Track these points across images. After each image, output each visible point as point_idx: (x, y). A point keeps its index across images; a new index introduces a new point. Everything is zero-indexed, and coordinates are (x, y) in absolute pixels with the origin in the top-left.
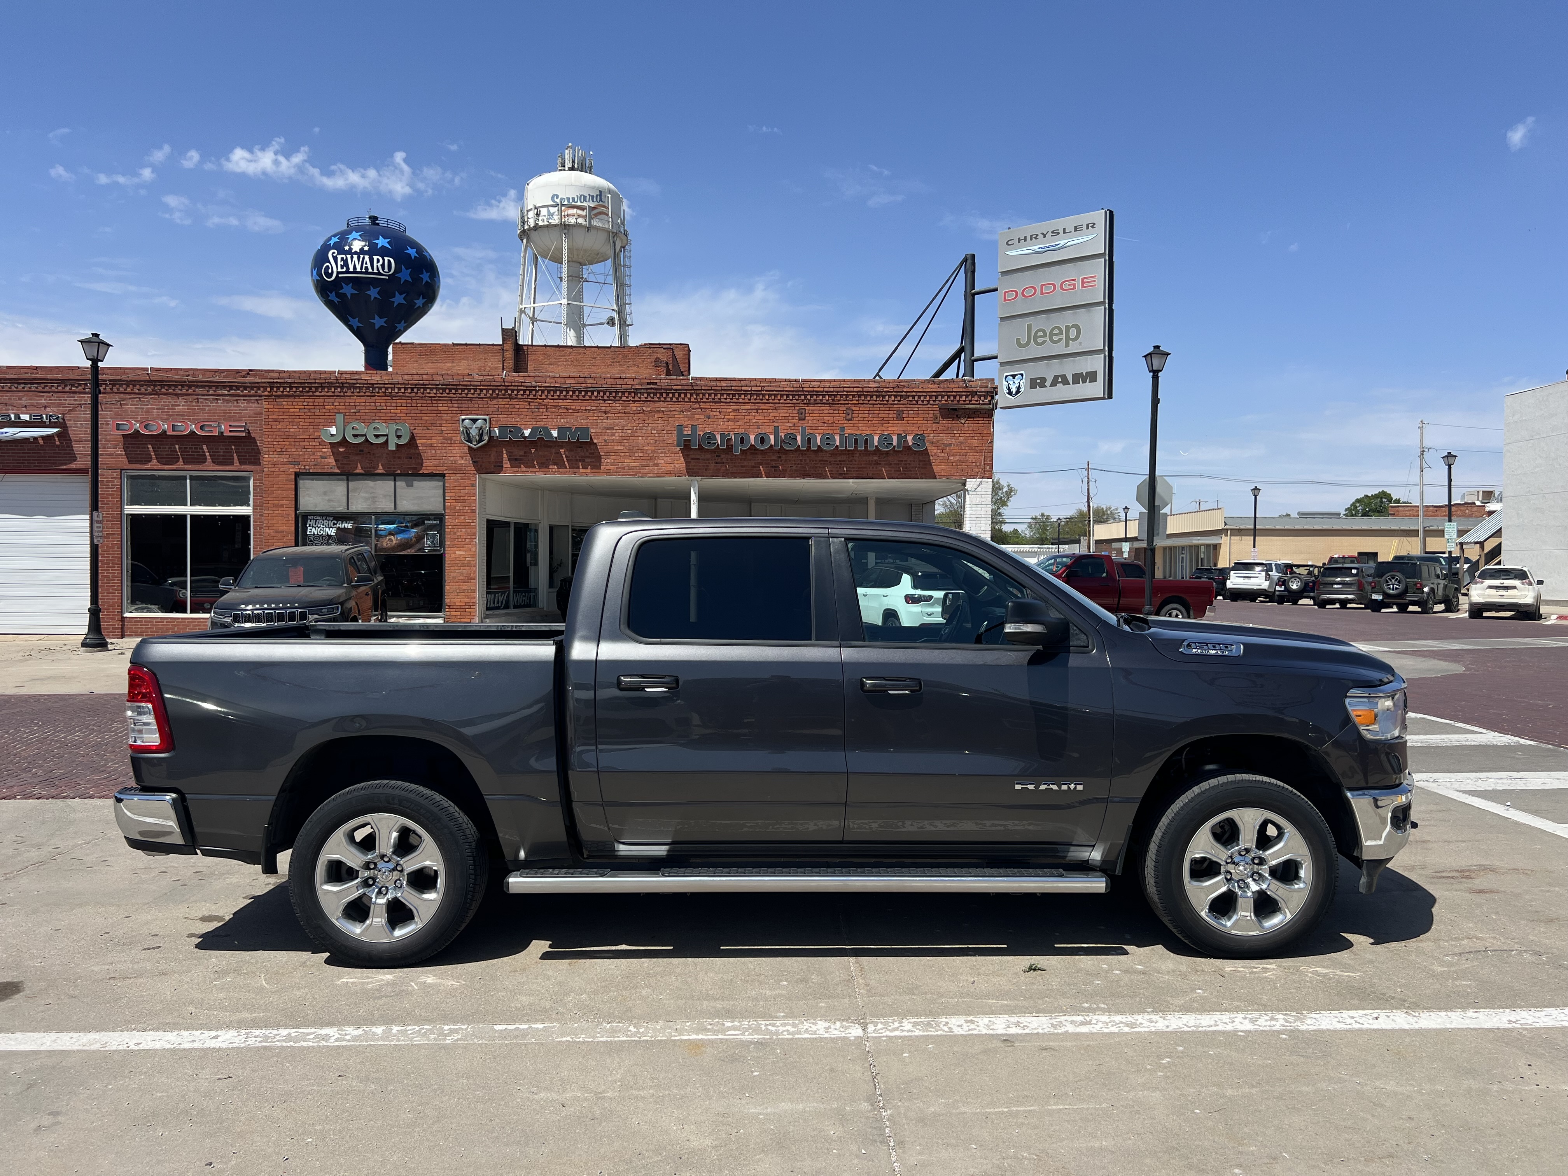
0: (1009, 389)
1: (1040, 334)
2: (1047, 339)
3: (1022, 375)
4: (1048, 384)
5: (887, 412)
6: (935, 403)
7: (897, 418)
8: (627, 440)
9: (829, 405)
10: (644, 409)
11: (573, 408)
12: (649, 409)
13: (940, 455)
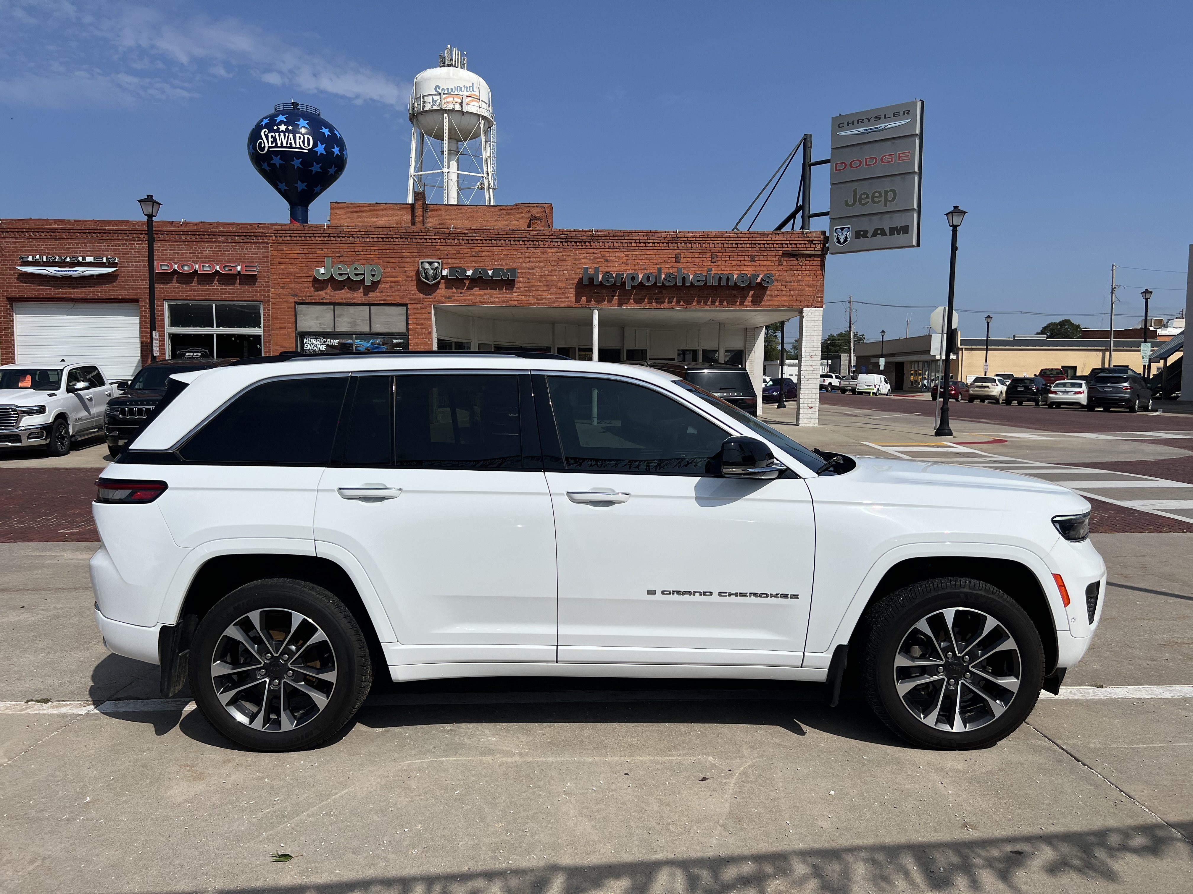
0: (838, 239)
1: (864, 196)
2: (870, 200)
3: (849, 228)
4: (869, 235)
5: (744, 257)
6: (780, 249)
7: (751, 261)
8: (545, 278)
9: (699, 251)
10: (557, 254)
11: (504, 253)
12: (561, 254)
13: (783, 290)
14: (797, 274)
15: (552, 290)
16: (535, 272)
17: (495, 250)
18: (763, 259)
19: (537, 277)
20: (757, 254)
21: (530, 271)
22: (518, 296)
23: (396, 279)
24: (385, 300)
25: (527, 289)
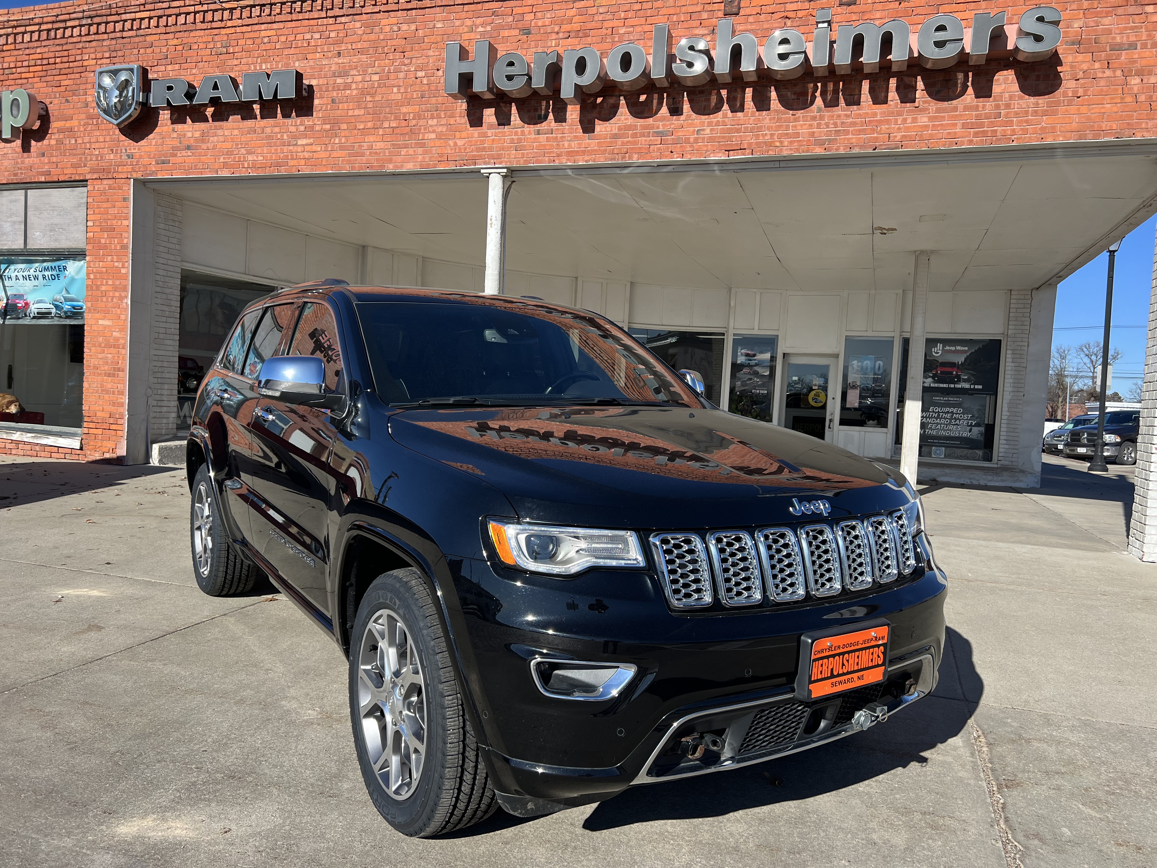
8: (373, 95)
10: (404, 27)
11: (283, 39)
12: (413, 27)
13: (1100, 75)
15: (386, 125)
16: (349, 81)
17: (263, 34)
19: (355, 92)
21: (339, 81)
22: (308, 148)
23: (68, 124)
24: (48, 173)
25: (328, 127)
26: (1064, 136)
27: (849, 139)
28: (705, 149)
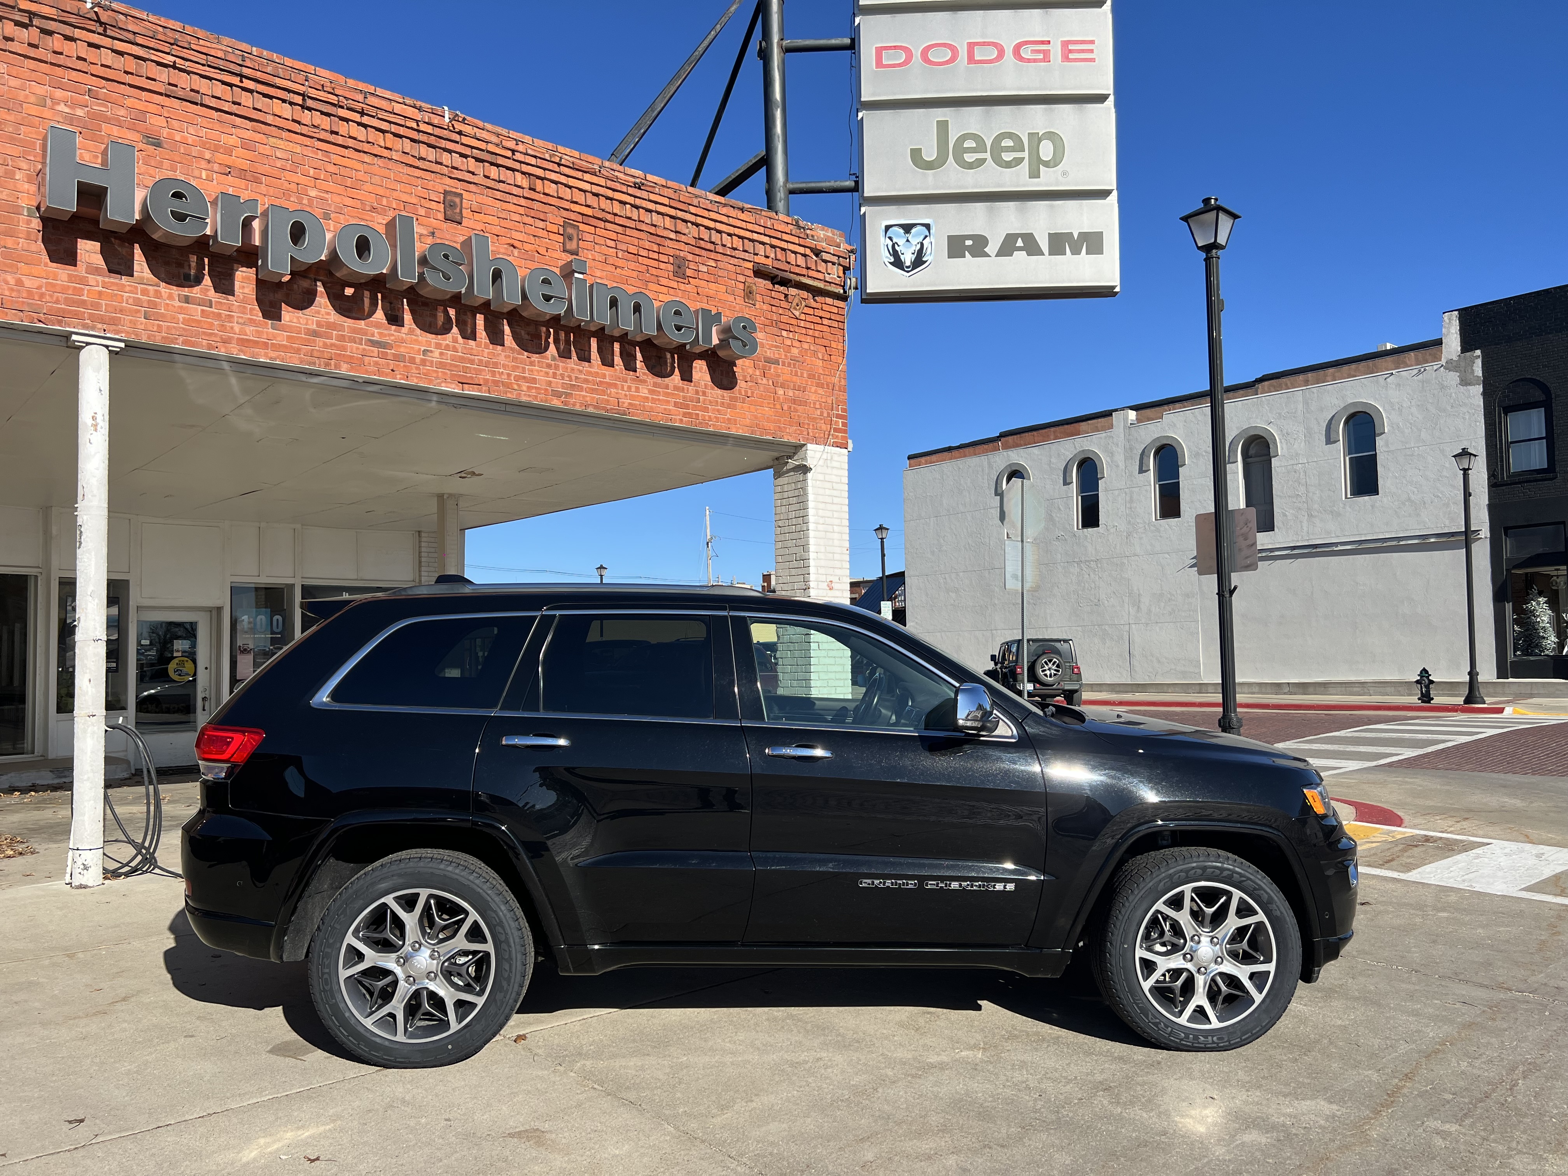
0: (895, 254)
1: (970, 144)
2: (988, 156)
3: (928, 226)
4: (992, 248)
5: (655, 256)
6: (746, 256)
7: (675, 274)
9: (523, 202)
13: (760, 381)
14: (788, 342)
18: (706, 276)
20: (690, 257)
26: (743, 430)
27: (584, 396)
28: (435, 375)
